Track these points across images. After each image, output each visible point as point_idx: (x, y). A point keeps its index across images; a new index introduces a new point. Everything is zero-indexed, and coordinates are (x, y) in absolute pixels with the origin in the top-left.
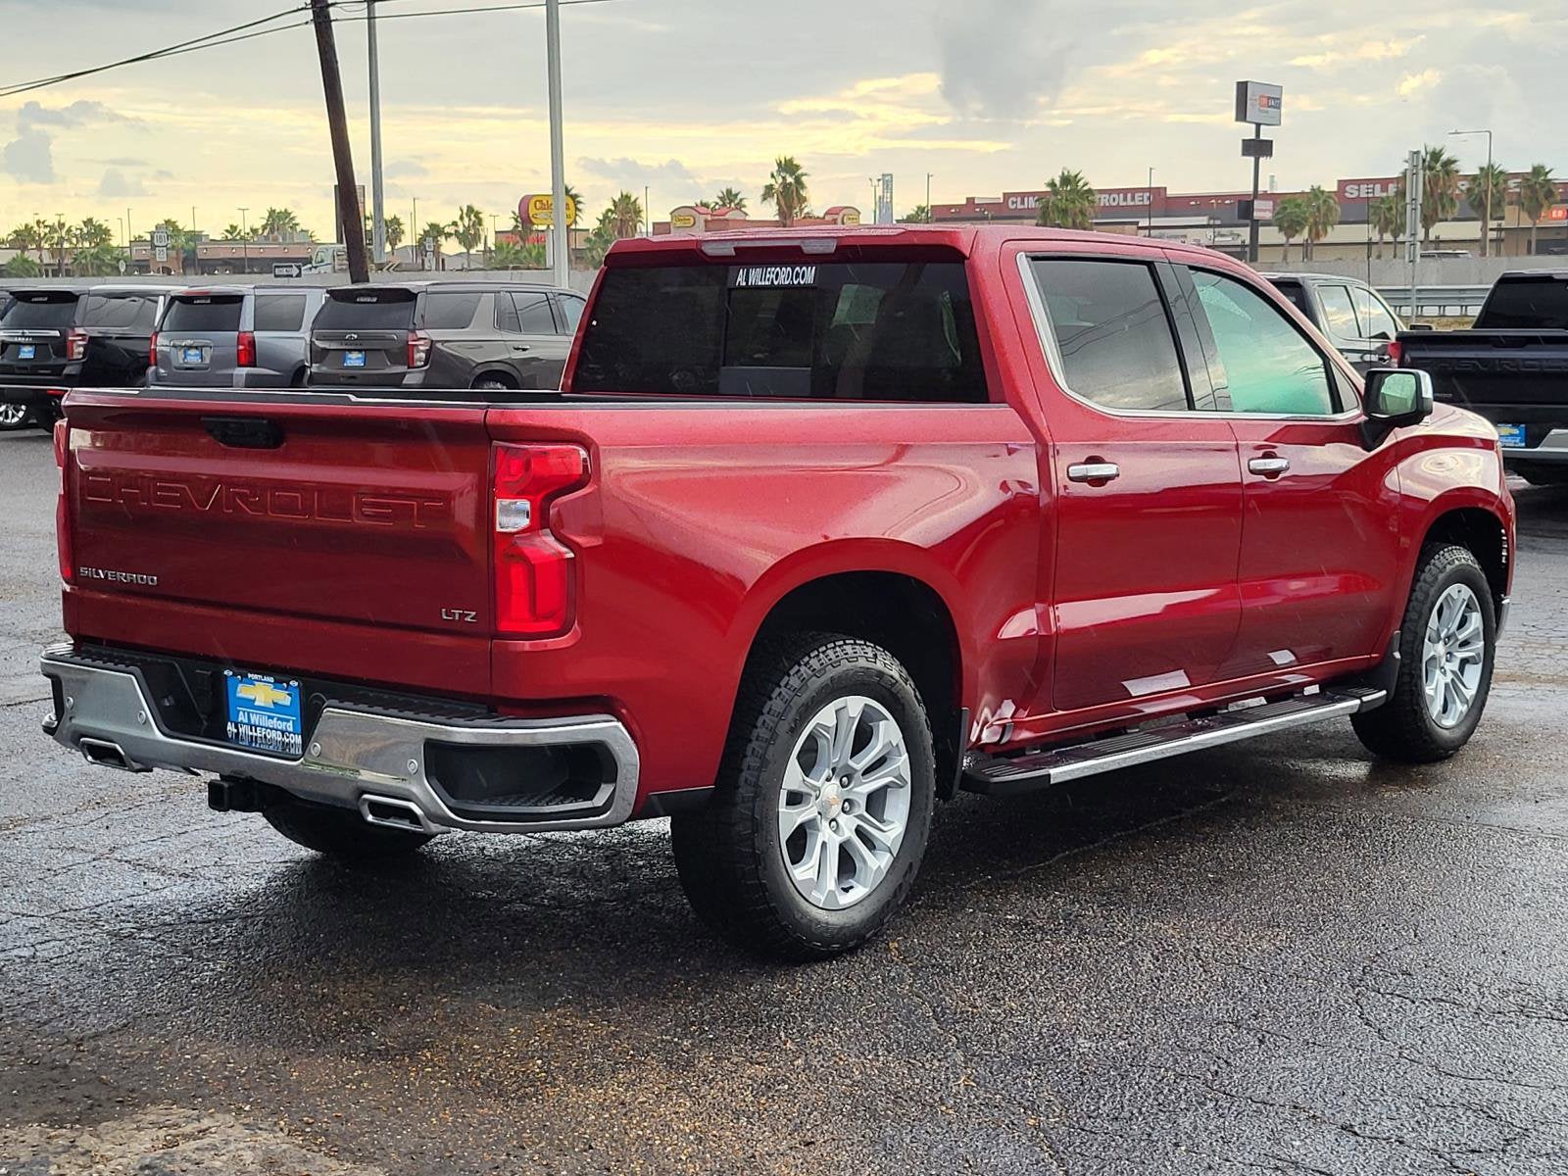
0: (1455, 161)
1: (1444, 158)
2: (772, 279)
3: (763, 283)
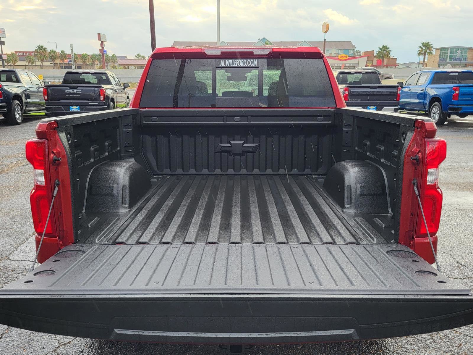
0: (46, 48)
1: (44, 48)
2: (238, 64)
3: (233, 65)
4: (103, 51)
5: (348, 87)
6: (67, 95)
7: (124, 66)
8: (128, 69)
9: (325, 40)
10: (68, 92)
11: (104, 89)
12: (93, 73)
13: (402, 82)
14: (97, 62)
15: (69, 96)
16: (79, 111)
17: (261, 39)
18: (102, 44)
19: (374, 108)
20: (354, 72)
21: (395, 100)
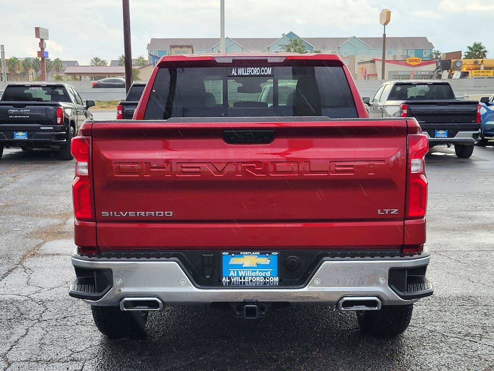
2: (250, 73)
3: (246, 74)
4: (42, 53)
5: (406, 103)
6: (10, 117)
7: (75, 76)
8: (80, 80)
9: (384, 35)
10: (12, 113)
11: (62, 107)
12: (46, 86)
13: (488, 98)
14: (32, 71)
15: (13, 118)
16: (27, 138)
17: (286, 34)
18: (42, 44)
19: (445, 132)
20: (416, 83)
21: (474, 121)
